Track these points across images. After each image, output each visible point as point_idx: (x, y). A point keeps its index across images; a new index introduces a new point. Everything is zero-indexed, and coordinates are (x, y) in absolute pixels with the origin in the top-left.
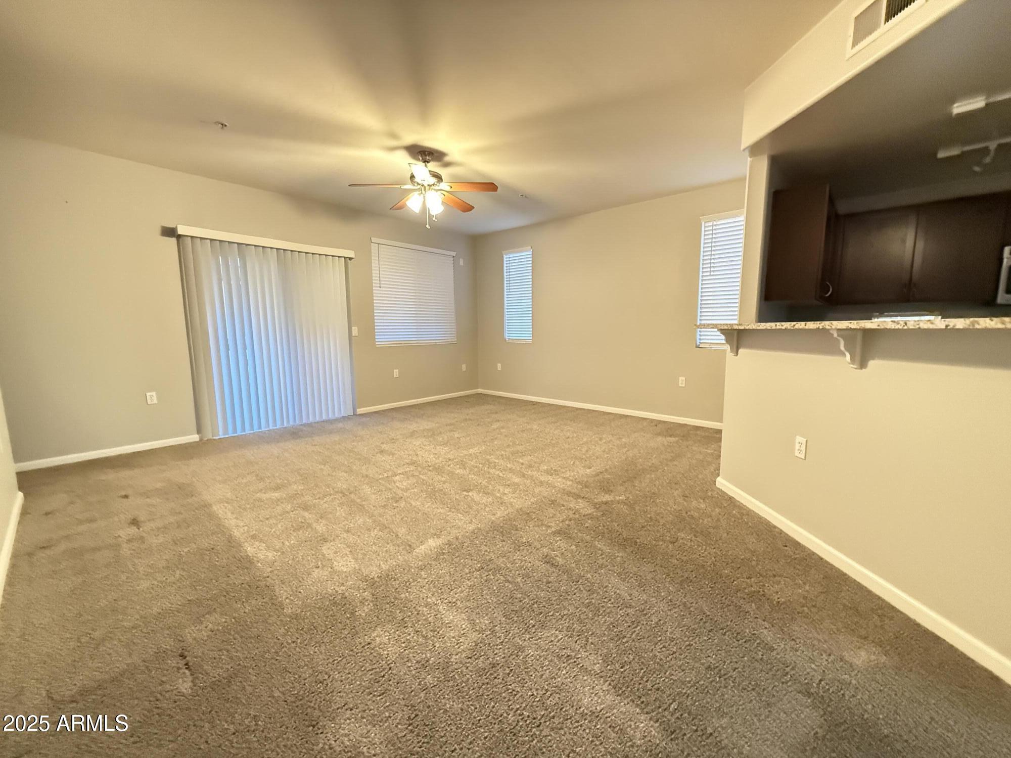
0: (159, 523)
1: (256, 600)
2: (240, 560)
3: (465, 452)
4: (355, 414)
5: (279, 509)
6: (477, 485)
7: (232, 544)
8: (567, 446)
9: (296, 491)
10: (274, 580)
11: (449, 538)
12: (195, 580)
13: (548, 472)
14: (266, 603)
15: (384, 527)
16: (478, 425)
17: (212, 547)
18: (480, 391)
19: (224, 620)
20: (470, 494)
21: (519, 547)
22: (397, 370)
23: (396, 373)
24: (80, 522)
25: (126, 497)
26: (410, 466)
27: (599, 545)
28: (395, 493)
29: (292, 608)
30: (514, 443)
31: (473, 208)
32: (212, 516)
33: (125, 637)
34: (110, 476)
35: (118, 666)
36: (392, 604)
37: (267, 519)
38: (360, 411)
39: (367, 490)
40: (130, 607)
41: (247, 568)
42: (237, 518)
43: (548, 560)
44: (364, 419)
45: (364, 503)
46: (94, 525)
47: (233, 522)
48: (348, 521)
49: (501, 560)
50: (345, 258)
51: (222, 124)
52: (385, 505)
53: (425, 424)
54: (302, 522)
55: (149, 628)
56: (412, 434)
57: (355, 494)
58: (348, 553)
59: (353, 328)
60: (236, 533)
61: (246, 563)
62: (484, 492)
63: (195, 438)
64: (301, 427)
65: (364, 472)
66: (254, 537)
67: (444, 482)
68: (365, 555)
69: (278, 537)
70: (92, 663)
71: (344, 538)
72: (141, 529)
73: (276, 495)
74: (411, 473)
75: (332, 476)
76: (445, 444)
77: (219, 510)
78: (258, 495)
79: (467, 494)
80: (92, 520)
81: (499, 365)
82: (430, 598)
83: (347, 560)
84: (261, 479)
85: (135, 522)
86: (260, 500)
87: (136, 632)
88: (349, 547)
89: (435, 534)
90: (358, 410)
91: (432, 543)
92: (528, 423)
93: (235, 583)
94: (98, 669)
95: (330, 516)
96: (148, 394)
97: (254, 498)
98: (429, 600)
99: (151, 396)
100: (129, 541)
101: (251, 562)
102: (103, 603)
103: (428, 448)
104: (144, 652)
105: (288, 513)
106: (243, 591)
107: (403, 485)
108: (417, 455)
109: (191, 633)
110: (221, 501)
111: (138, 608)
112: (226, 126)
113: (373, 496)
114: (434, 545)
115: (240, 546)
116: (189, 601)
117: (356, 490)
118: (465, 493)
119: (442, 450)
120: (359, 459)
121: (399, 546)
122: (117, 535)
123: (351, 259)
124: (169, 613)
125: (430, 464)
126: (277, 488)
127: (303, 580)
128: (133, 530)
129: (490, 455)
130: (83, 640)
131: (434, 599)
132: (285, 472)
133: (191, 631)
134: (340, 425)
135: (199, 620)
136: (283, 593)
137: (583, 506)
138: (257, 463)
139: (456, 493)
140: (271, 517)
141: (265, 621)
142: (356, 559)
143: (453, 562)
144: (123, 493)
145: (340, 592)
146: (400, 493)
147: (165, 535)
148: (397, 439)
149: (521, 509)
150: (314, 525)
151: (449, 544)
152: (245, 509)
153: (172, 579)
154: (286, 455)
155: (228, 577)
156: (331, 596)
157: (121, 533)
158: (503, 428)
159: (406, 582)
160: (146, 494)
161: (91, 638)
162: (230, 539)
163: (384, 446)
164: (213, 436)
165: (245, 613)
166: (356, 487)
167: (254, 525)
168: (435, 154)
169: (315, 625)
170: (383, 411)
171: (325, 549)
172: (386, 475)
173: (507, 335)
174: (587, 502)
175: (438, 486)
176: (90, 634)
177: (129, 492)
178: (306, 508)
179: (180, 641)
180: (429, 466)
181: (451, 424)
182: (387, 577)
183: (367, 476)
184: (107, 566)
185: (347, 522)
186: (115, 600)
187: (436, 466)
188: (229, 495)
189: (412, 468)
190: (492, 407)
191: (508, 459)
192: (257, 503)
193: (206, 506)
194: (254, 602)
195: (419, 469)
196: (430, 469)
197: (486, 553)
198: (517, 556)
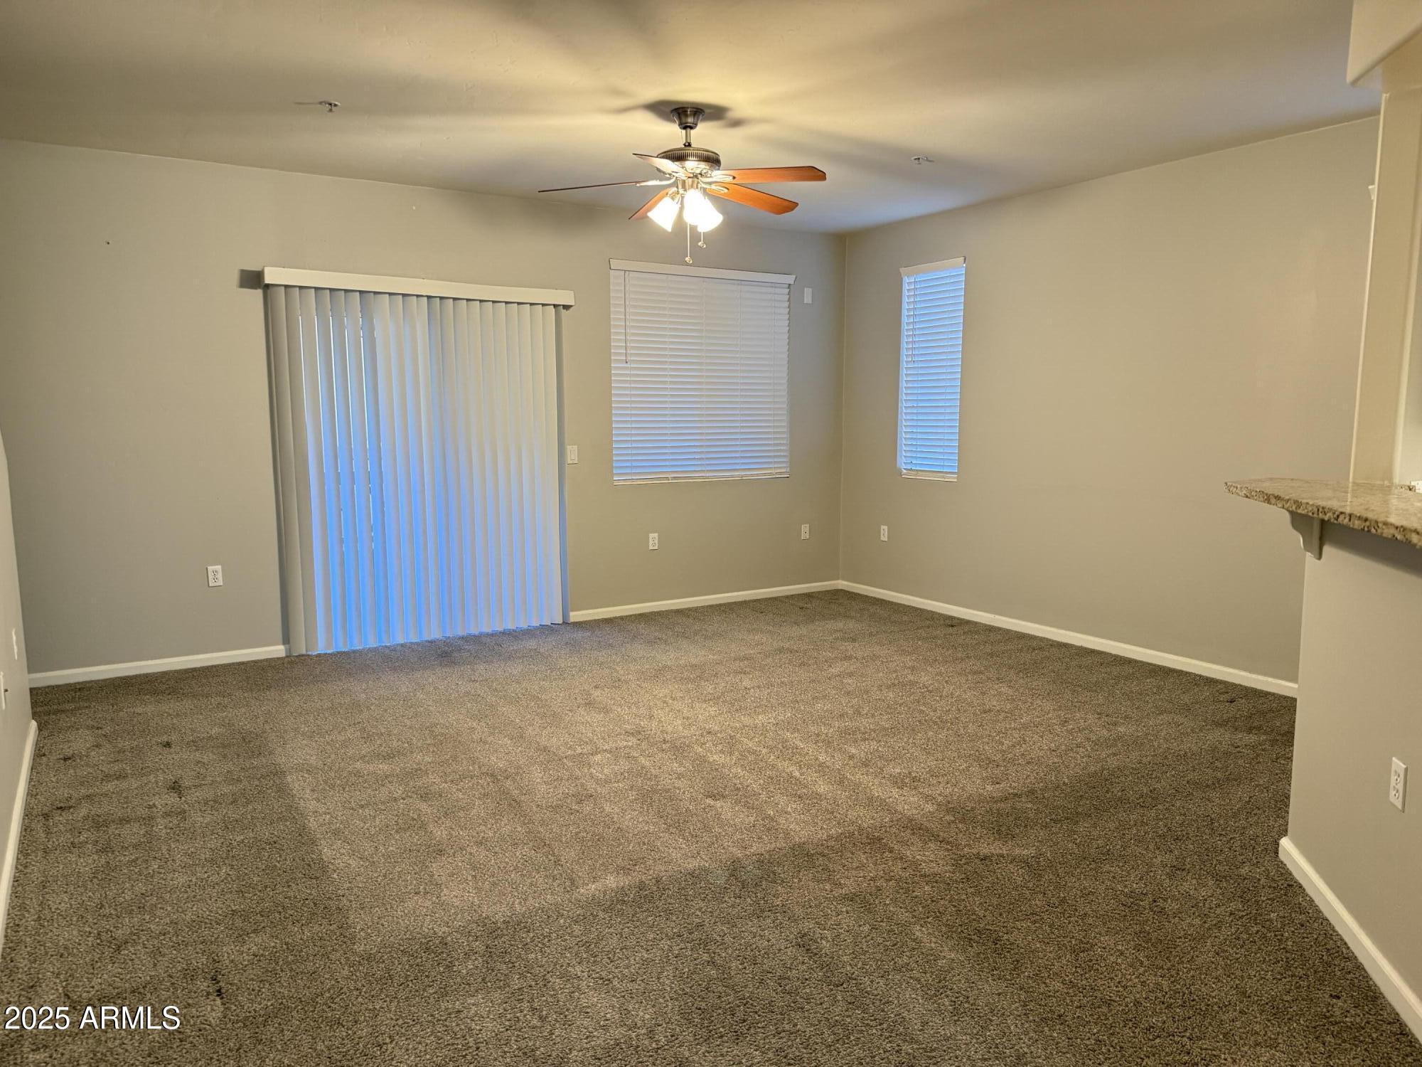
0: (207, 793)
1: (321, 925)
2: (309, 865)
3: (747, 720)
4: (565, 623)
5: (383, 794)
6: (738, 789)
7: (305, 838)
8: (971, 728)
9: (418, 764)
10: (351, 901)
11: (644, 878)
12: (244, 883)
13: (899, 782)
14: (332, 931)
15: (542, 844)
16: (803, 664)
17: (275, 839)
18: (842, 584)
19: (273, 944)
20: (718, 804)
21: (763, 911)
22: (656, 535)
23: (653, 540)
24: (107, 777)
25: (168, 745)
26: (631, 738)
27: (918, 931)
28: (582, 785)
29: (365, 945)
30: (858, 712)
31: (796, 204)
32: (282, 790)
33: (151, 943)
34: (148, 708)
35: (140, 975)
36: (510, 965)
37: (362, 807)
38: (575, 616)
39: (537, 774)
40: (159, 906)
41: (317, 878)
42: (318, 800)
43: (805, 943)
44: (579, 635)
45: (523, 798)
46: (124, 785)
47: (313, 805)
48: (486, 826)
49: (719, 927)
50: (555, 306)
51: (331, 104)
52: (557, 806)
53: (694, 653)
54: (414, 819)
55: (180, 937)
56: (658, 674)
57: (514, 781)
58: (470, 878)
59: (569, 448)
60: (312, 824)
61: (317, 871)
62: (746, 805)
63: (278, 650)
64: (460, 642)
65: (543, 741)
66: (336, 833)
67: (680, 776)
68: (494, 884)
69: (371, 838)
70: (112, 967)
71: (471, 854)
72: (183, 798)
73: (384, 767)
74: (627, 750)
75: (485, 743)
76: (715, 699)
77: (294, 781)
78: (358, 765)
79: (712, 803)
80: (121, 776)
81: (884, 528)
82: (574, 966)
83: (464, 888)
84: (368, 738)
85: (176, 787)
86: (358, 774)
87: (164, 940)
88: (474, 868)
89: (623, 868)
90: (572, 614)
91: (612, 881)
92: (913, 669)
93: (296, 897)
94: (118, 975)
95: (461, 814)
96: (210, 568)
97: (350, 768)
98: (570, 969)
99: (215, 572)
100: (167, 814)
101: (324, 869)
102: (128, 896)
103: (677, 705)
104: (171, 966)
105: (395, 800)
106: (306, 909)
107: (602, 772)
108: (651, 717)
109: (228, 951)
110: (300, 769)
111: (169, 909)
112: (335, 105)
113: (543, 788)
114: (614, 886)
115: (314, 842)
116: (232, 910)
117: (517, 774)
118: (709, 801)
119: (705, 712)
120: (544, 716)
121: (554, 879)
122: (151, 803)
123: (566, 307)
124: (206, 923)
125: (668, 738)
126: (389, 757)
127: (391, 907)
128: (172, 799)
129: (796, 730)
130: (103, 938)
131: (578, 969)
132: (410, 728)
133: (230, 952)
134: (532, 644)
135: (241, 937)
136: (358, 920)
137: (931, 858)
138: (368, 708)
139: (693, 799)
140: (368, 804)
141: (326, 956)
142: (479, 890)
143: (635, 919)
144: (165, 738)
145: (440, 934)
146: (591, 786)
147: (214, 812)
148: (626, 682)
149: (801, 845)
150: (431, 827)
151: (641, 886)
152: (333, 787)
153: (215, 878)
154: (420, 695)
155: (289, 886)
156: (426, 938)
157: (158, 801)
158: (851, 675)
159: (544, 937)
160: (195, 744)
161: (112, 936)
162: (303, 831)
163: (597, 693)
164: (307, 651)
165: (301, 939)
166: (519, 767)
167: (340, 814)
168: (707, 111)
169: (392, 973)
170: (622, 618)
171: (434, 867)
172: (579, 750)
173: (904, 460)
174: (947, 850)
175: (666, 781)
176: (111, 932)
177: (174, 737)
178: (425, 797)
179: (214, 960)
180: (665, 741)
181: (745, 658)
182: (517, 925)
183: (545, 749)
184: (136, 846)
185: (484, 828)
186: (142, 894)
187: (678, 744)
188: (313, 760)
189: (632, 741)
190: (851, 624)
191: (828, 743)
192: (353, 779)
193: (279, 773)
194: (316, 928)
195: (644, 745)
196: (664, 746)
197: (698, 913)
198: (753, 926)
